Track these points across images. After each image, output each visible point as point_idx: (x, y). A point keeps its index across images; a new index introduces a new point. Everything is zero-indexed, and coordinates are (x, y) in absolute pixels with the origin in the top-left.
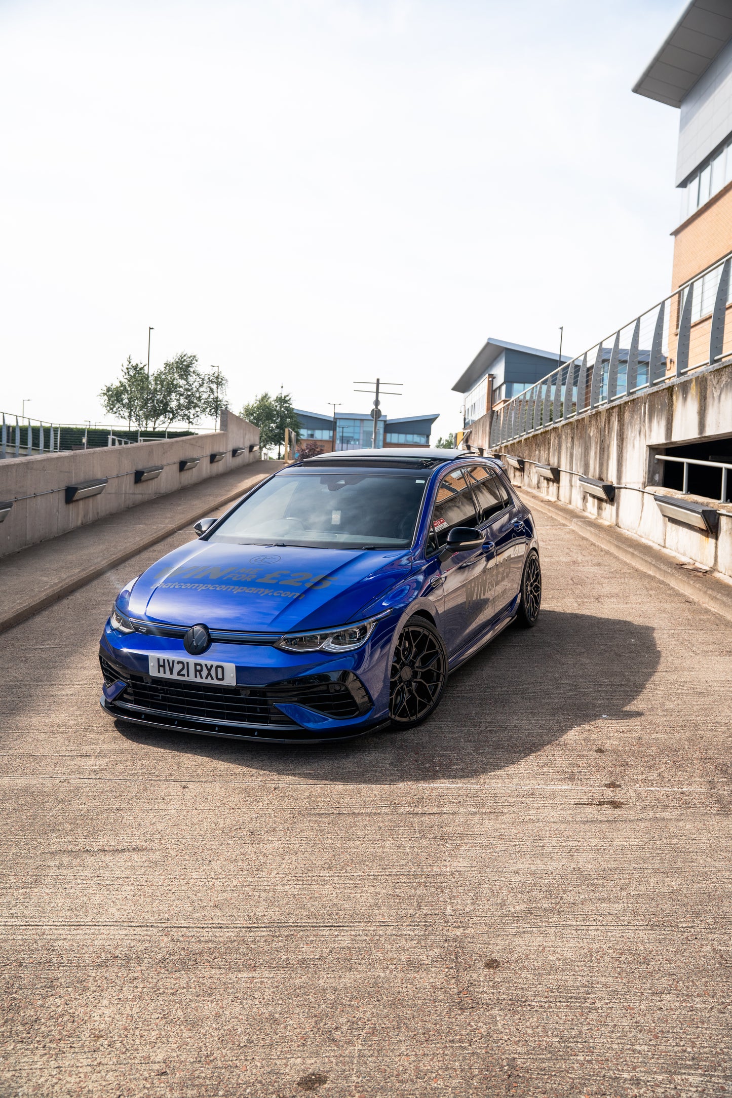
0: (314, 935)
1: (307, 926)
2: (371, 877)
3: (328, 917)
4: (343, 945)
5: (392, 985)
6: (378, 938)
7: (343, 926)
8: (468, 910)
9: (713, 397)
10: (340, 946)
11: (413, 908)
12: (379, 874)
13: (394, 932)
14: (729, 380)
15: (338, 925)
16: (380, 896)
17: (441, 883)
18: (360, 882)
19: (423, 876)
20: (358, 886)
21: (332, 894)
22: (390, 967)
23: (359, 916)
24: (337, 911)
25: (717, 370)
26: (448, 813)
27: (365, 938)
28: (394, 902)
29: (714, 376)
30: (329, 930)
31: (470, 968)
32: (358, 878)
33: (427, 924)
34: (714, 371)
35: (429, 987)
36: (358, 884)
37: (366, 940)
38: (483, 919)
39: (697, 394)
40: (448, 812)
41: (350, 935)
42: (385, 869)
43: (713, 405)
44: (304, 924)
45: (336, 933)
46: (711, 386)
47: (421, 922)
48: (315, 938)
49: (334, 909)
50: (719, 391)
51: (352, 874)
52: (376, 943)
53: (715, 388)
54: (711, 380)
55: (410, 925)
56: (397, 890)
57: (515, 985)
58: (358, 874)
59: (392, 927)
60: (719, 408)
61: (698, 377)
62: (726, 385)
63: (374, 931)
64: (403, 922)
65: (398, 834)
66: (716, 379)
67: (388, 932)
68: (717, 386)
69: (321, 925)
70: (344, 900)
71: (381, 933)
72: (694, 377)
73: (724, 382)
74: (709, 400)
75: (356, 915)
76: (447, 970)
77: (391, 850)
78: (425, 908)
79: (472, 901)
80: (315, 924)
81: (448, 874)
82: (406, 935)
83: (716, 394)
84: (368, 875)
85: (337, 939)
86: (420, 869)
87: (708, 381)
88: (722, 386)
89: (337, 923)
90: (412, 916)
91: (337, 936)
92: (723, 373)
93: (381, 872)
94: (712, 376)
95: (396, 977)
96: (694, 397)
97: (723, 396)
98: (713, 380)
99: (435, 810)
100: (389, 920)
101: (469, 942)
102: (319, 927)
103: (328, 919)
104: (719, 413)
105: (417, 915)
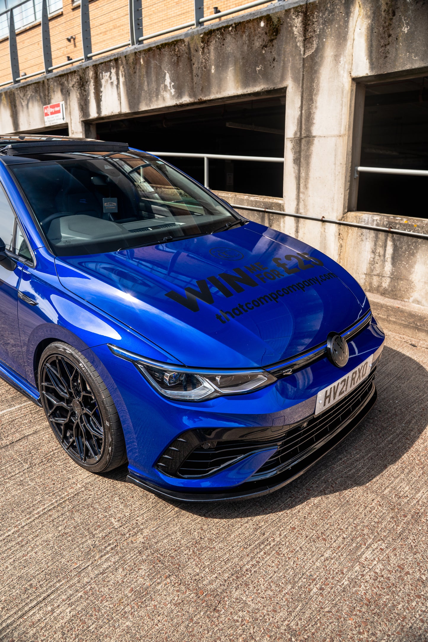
0: (30, 626)
1: (14, 621)
2: (26, 528)
3: (26, 596)
4: (68, 617)
5: (146, 628)
6: (89, 587)
7: (48, 596)
8: (128, 514)
9: (22, 106)
10: (65, 620)
11: (88, 537)
12: (30, 520)
13: (96, 572)
14: (33, 94)
15: (42, 597)
16: (51, 543)
17: (86, 500)
18: (20, 538)
19: (67, 502)
20: (23, 543)
21: (7, 567)
22: (126, 609)
23: (52, 574)
24: (29, 584)
25: (22, 87)
26: (30, 435)
27: (80, 594)
28: (68, 541)
29: (20, 91)
30: (40, 609)
31: (179, 565)
32: (16, 536)
33: (112, 546)
34: (20, 88)
35: (173, 607)
36: (21, 542)
37: (81, 596)
38: (145, 516)
39: (7, 103)
40: (29, 433)
41: (63, 600)
42: (30, 513)
43: (23, 111)
44: (9, 621)
45: (49, 608)
46: (19, 98)
47: (106, 547)
48: (35, 630)
49: (24, 583)
50: (26, 102)
51: (7, 534)
52: (92, 594)
53: (23, 99)
54: (18, 94)
55: (102, 556)
56: (60, 528)
57: (221, 559)
58: (12, 531)
59: (90, 568)
60: (28, 112)
61: (7, 92)
62: (32, 97)
63: (79, 582)
64: (93, 556)
65: (10, 473)
66: (22, 93)
67: (92, 576)
68: (24, 98)
69: (26, 608)
70: (25, 567)
71: (86, 580)
72: (3, 92)
73: (29, 95)
74: (19, 108)
75: (49, 575)
76: (168, 580)
77: (19, 491)
78: (97, 532)
79: (123, 505)
80: (20, 613)
81: (83, 489)
82: (107, 568)
83: (24, 104)
84: (22, 527)
85: (55, 614)
86: (58, 498)
87: (16, 95)
88: (28, 98)
89: (39, 596)
90: (94, 546)
91: (53, 611)
92: (28, 89)
93: (30, 518)
94: (19, 91)
95: (142, 617)
96: (6, 105)
97: (30, 105)
98: (19, 94)
99: (18, 436)
100: (81, 562)
101: (156, 543)
102: (26, 612)
103: (28, 598)
104: (29, 116)
105: (97, 542)
